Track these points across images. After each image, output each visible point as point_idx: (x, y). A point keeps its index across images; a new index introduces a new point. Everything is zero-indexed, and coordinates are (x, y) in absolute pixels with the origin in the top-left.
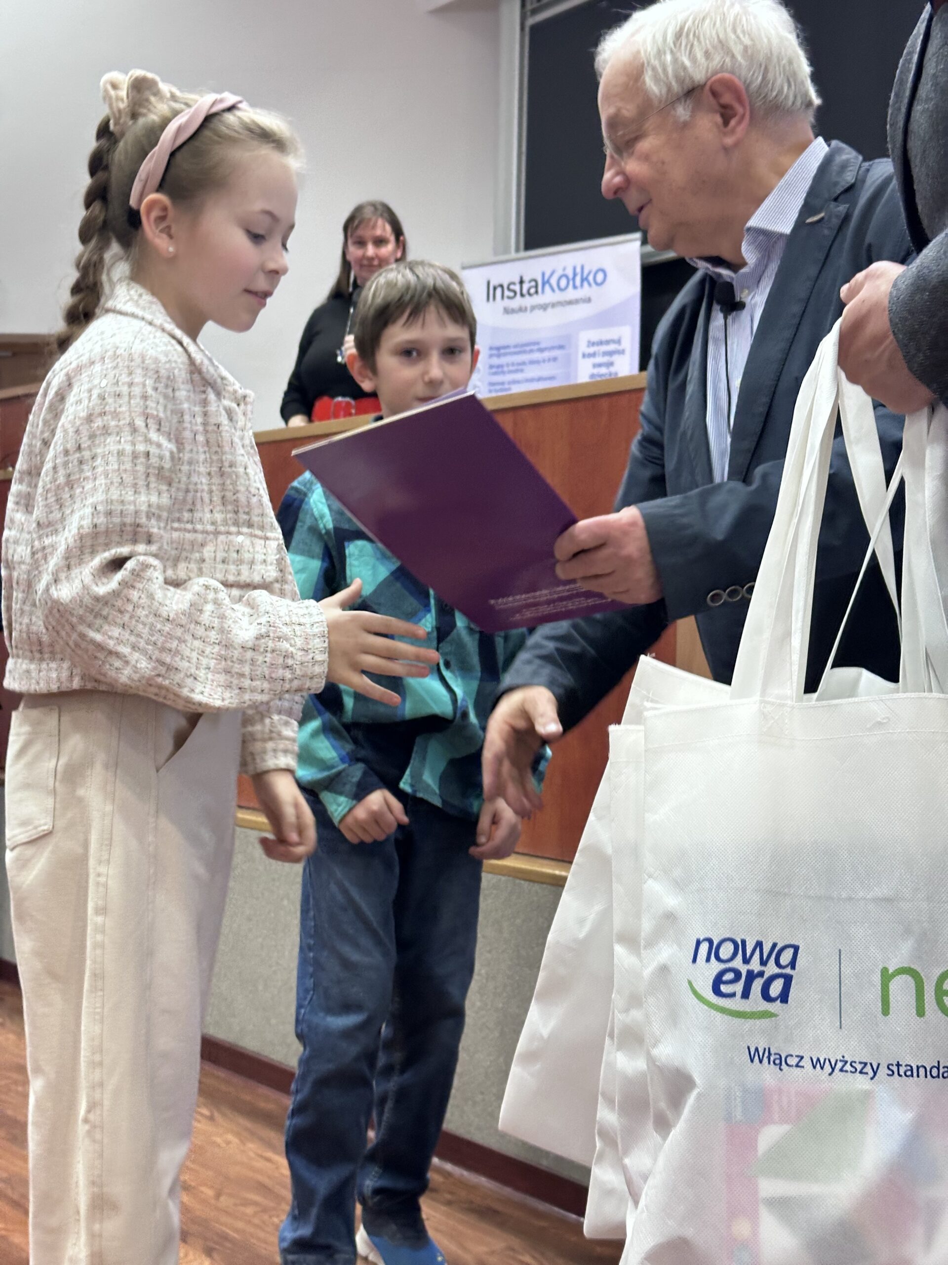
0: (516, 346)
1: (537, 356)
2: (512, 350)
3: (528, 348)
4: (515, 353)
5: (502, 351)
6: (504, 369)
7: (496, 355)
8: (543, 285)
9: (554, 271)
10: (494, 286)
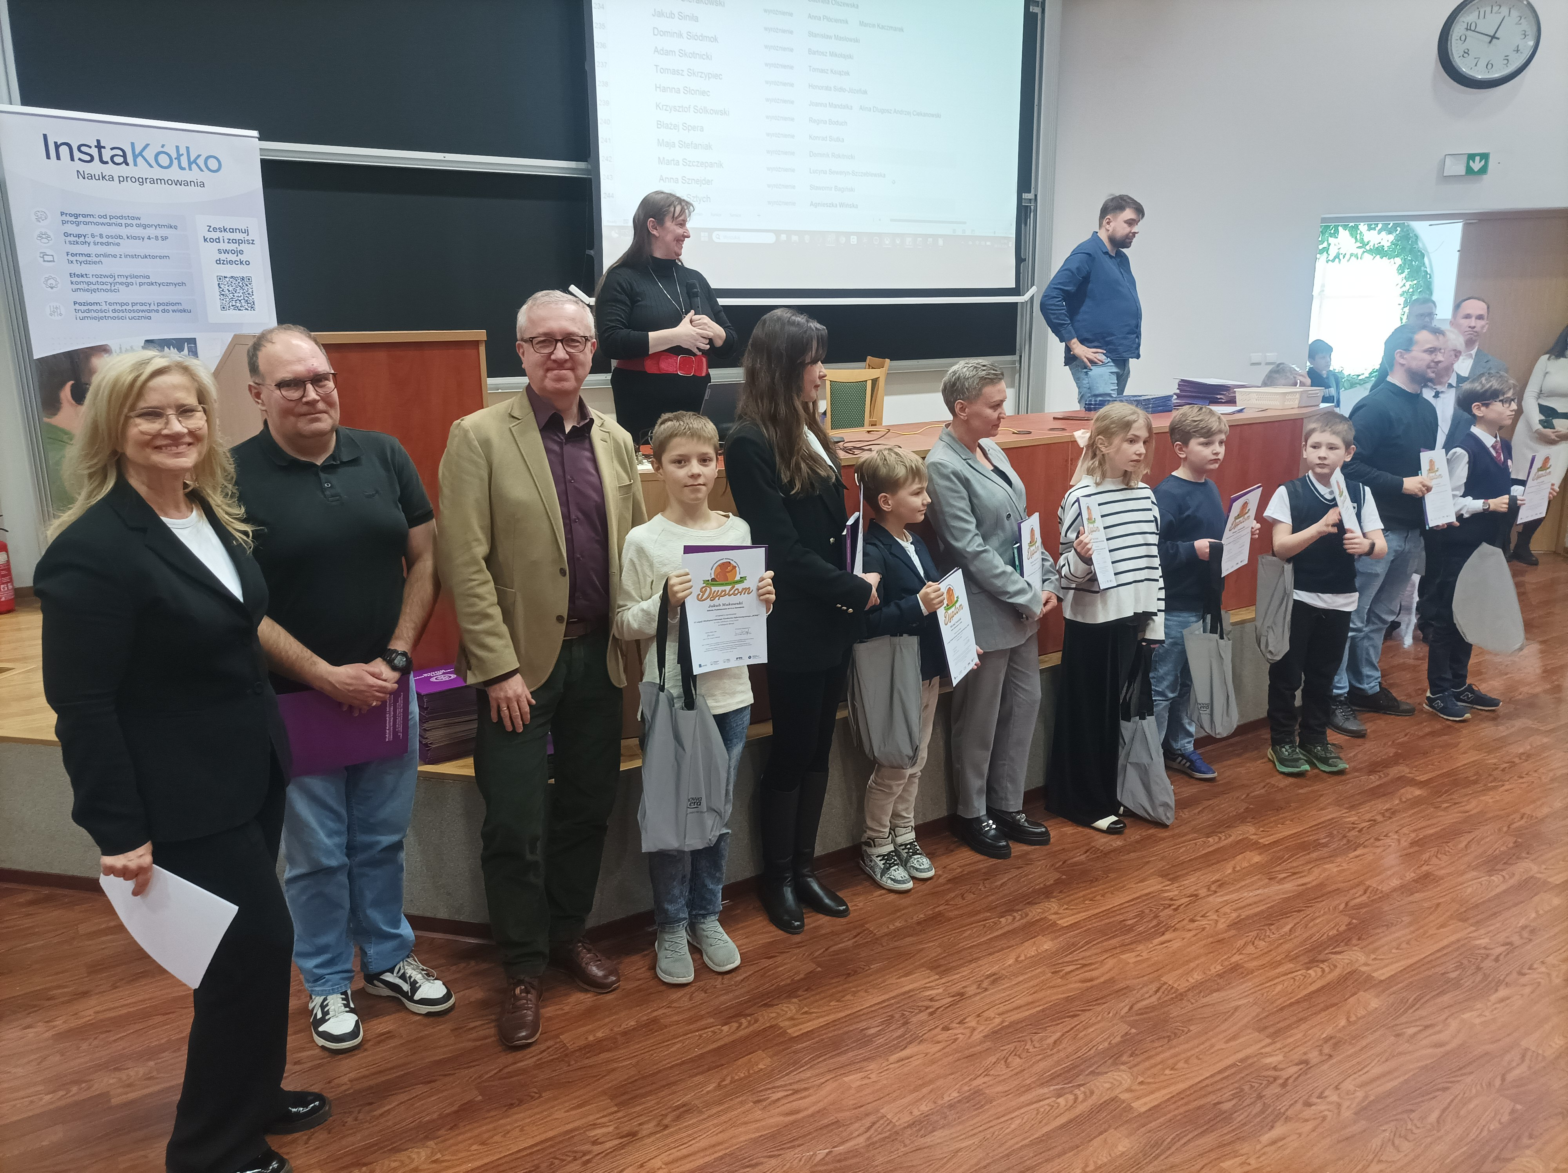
0: (100, 217)
1: (139, 232)
2: (98, 220)
3: (123, 222)
4: (103, 224)
5: (81, 219)
6: (87, 239)
7: (72, 223)
8: (135, 157)
9: (148, 145)
10: (56, 143)
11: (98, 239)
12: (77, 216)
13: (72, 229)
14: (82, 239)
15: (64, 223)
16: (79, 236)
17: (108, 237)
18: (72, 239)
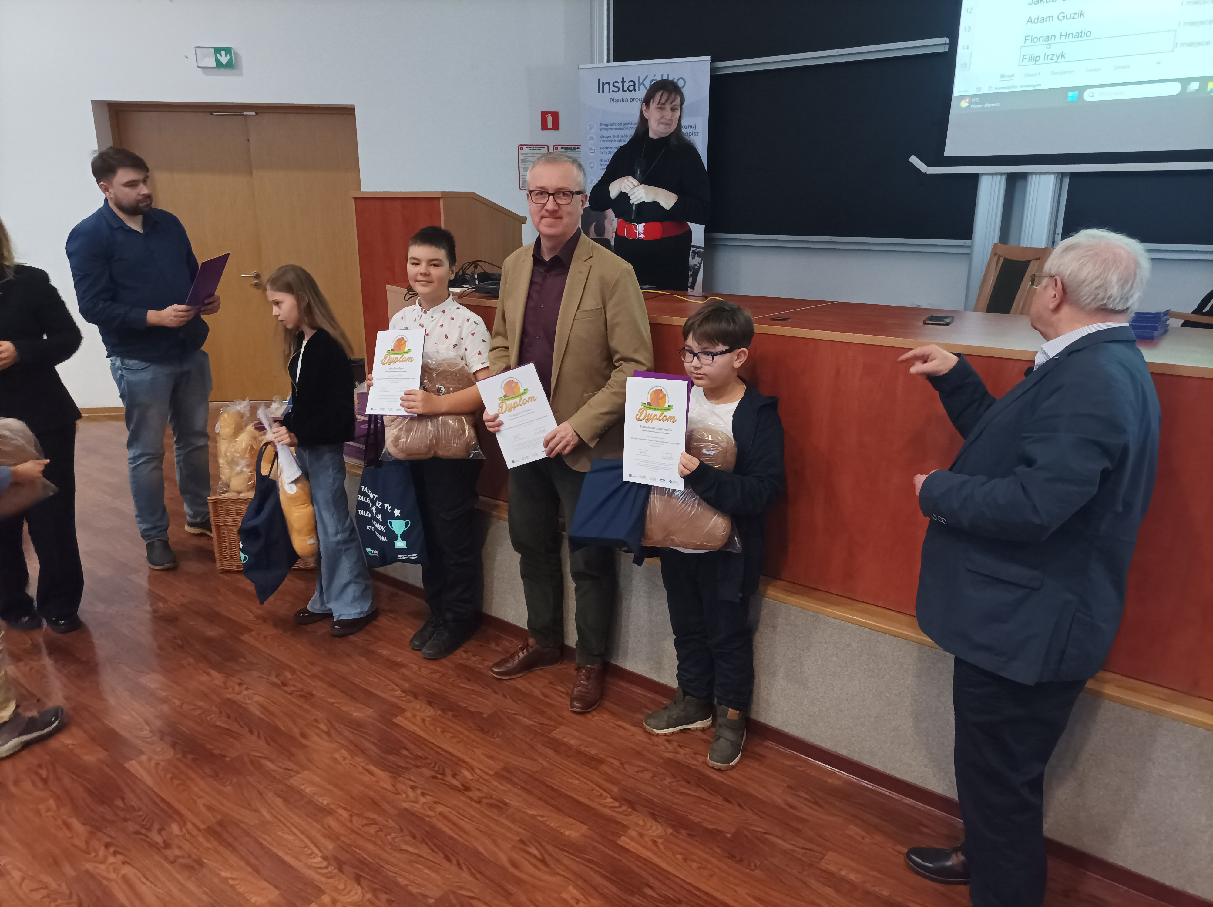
0: (619, 124)
4: (620, 129)
5: (609, 127)
6: (611, 139)
7: (605, 129)
8: (640, 85)
9: (647, 76)
10: (603, 83)
11: (616, 138)
12: (607, 125)
13: (605, 133)
14: (609, 139)
15: (602, 129)
16: (607, 137)
17: (621, 136)
18: (604, 139)
